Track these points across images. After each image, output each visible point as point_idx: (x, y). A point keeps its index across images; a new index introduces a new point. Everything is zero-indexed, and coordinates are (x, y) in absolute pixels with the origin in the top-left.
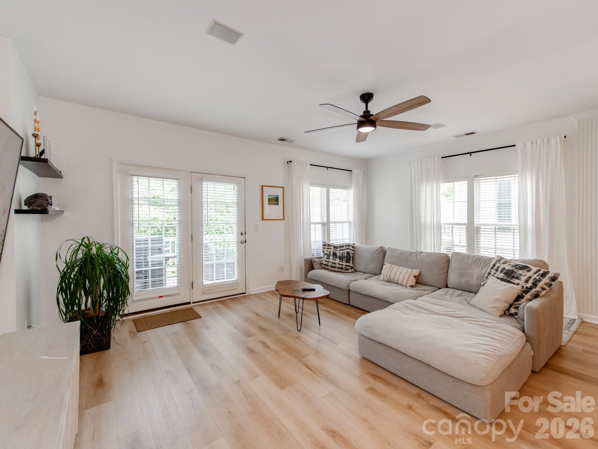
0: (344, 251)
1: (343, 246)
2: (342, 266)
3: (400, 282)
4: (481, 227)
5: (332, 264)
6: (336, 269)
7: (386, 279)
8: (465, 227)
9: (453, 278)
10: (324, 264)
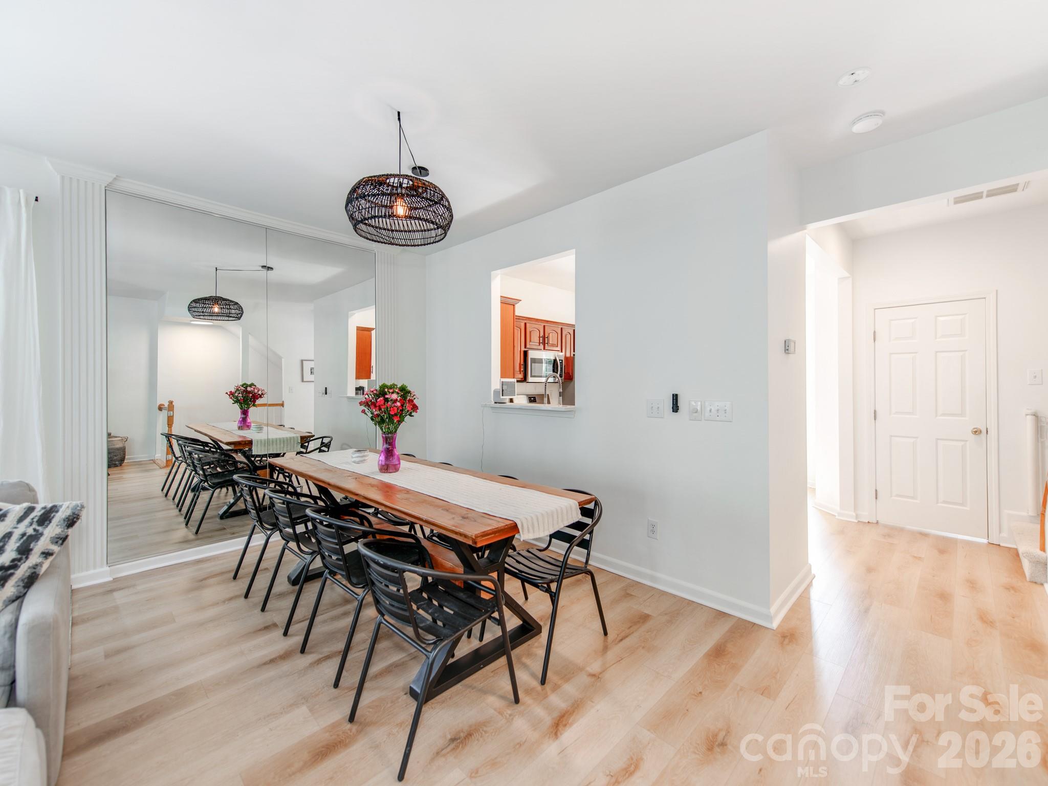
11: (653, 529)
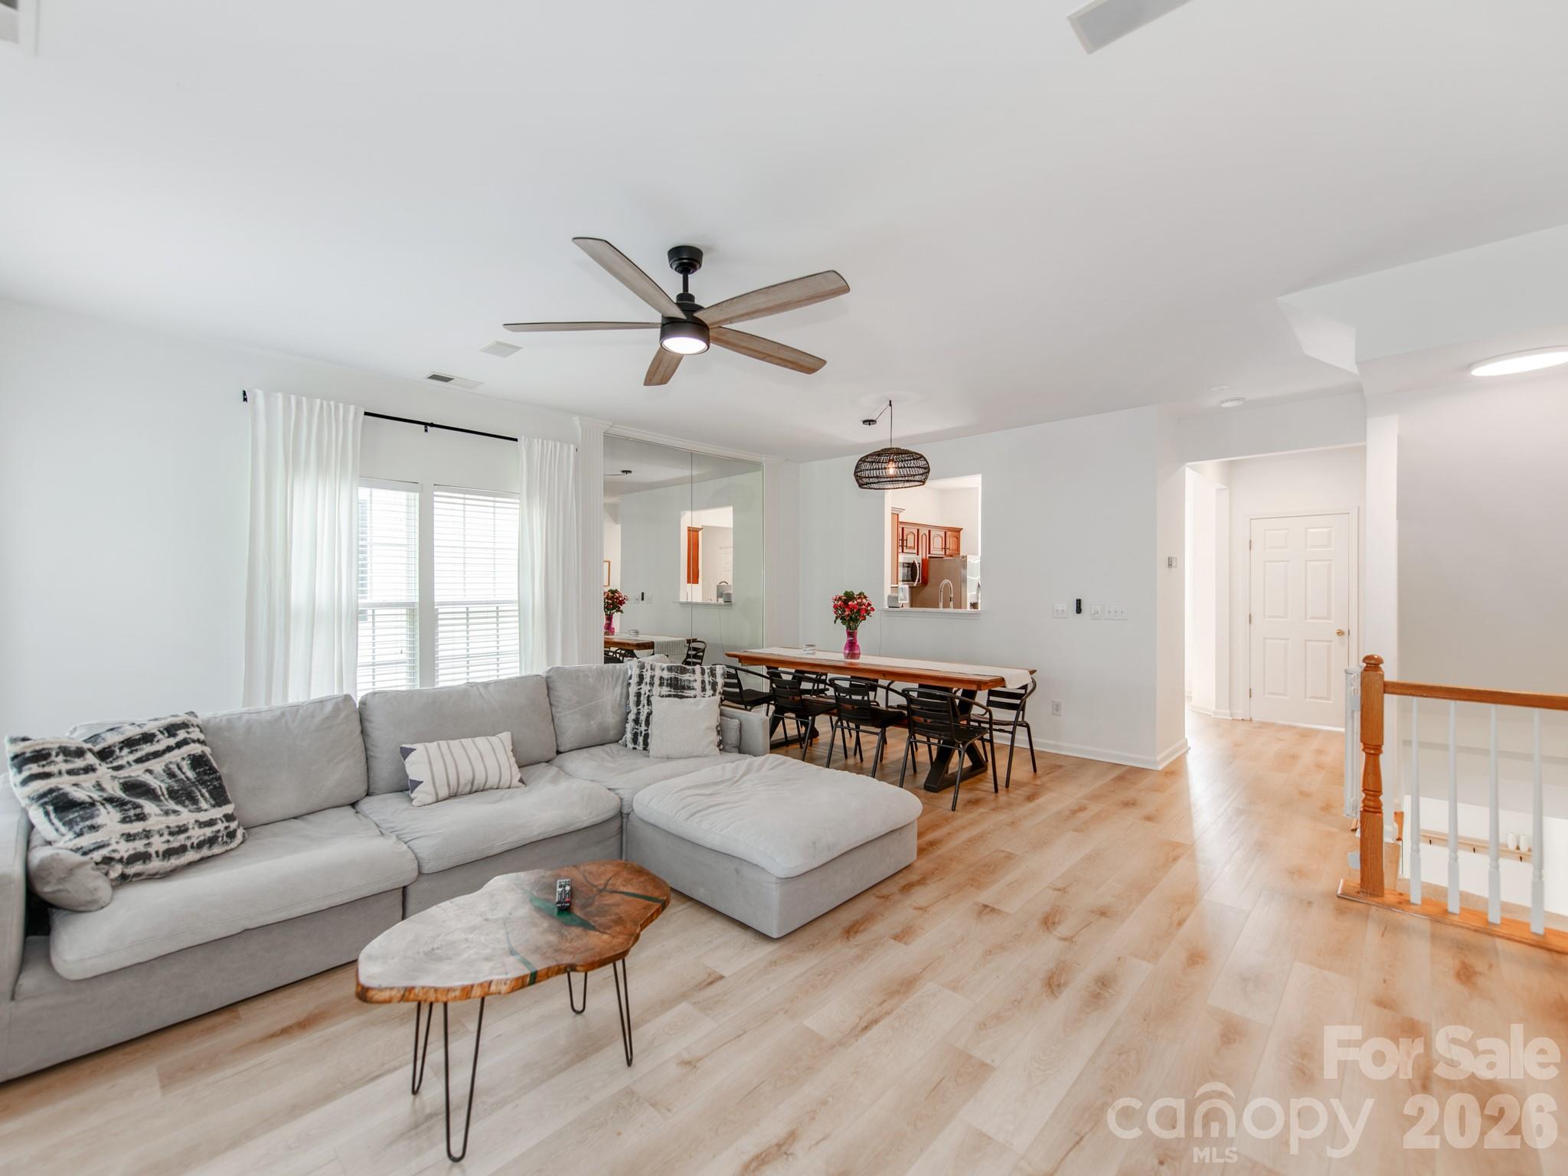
0: (168, 757)
1: (148, 738)
2: (215, 828)
3: (493, 781)
4: (440, 611)
5: (171, 838)
6: (191, 856)
7: (443, 792)
8: (404, 611)
9: (572, 726)
10: (126, 856)
11: (1057, 708)
